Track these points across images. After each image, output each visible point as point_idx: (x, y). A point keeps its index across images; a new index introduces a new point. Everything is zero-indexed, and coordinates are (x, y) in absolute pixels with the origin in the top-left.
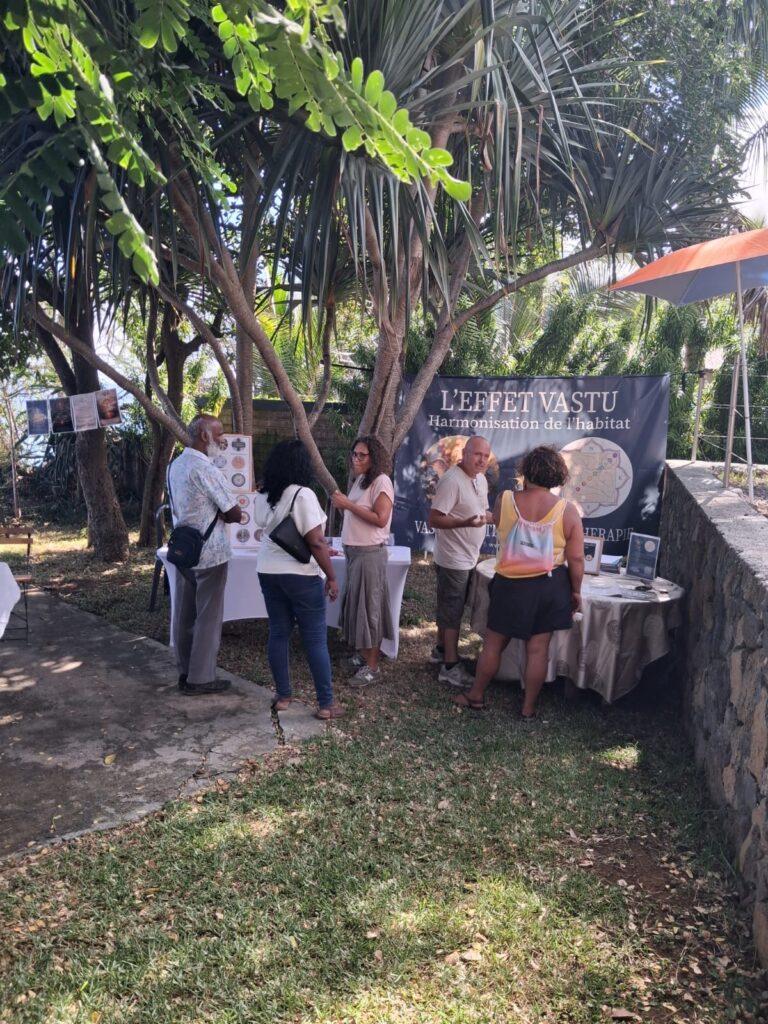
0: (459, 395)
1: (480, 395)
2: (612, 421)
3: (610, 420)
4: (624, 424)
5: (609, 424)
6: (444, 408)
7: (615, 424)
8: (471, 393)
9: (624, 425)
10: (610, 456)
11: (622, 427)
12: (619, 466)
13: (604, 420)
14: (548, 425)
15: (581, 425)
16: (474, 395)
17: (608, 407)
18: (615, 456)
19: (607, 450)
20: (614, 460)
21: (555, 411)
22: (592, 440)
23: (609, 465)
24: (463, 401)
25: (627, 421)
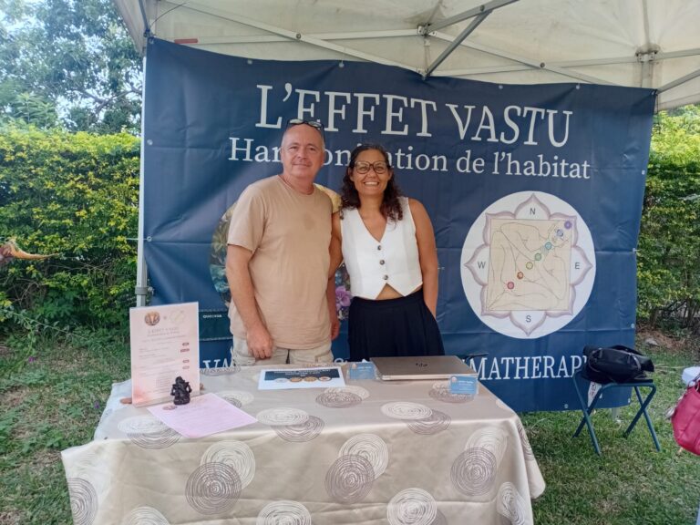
0: (295, 96)
1: (337, 98)
2: (563, 164)
3: (559, 161)
4: (582, 168)
5: (559, 167)
6: (263, 124)
7: (567, 170)
8: (317, 94)
9: (581, 173)
10: (561, 226)
11: (578, 176)
12: (575, 246)
13: (552, 161)
14: (463, 165)
15: (514, 166)
16: (325, 99)
17: (558, 139)
18: (568, 225)
19: (556, 214)
20: (567, 233)
21: (476, 138)
22: (533, 196)
23: (559, 241)
24: (301, 110)
25: (585, 165)
